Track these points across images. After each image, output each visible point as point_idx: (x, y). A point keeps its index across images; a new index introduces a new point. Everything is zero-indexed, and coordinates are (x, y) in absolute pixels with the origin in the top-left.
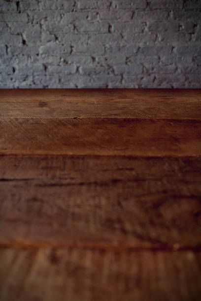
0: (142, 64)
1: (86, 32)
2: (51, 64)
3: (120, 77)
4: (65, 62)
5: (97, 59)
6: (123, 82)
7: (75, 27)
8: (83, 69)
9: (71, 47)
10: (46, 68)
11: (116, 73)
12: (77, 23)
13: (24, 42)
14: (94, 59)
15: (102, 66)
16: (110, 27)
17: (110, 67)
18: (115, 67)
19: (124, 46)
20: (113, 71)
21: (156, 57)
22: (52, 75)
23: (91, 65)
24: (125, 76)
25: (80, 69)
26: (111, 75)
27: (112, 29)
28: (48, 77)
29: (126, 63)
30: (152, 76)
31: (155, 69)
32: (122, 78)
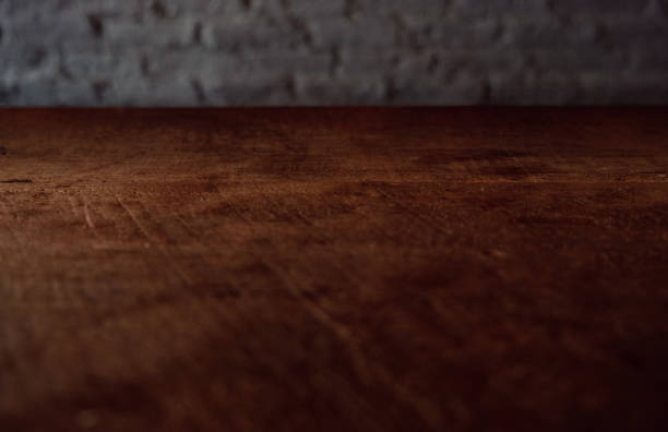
0: (395, 17)
2: (115, 15)
3: (327, 58)
4: (159, 9)
5: (257, 2)
6: (341, 71)
8: (216, 32)
10: (96, 25)
11: (319, 40)
15: (272, 22)
17: (297, 25)
18: (314, 27)
20: (307, 39)
22: (118, 49)
23: (238, 20)
24: (345, 55)
25: (208, 36)
26: (303, 51)
28: (106, 58)
29: (347, 13)
30: (428, 54)
31: (437, 35)
32: (336, 60)
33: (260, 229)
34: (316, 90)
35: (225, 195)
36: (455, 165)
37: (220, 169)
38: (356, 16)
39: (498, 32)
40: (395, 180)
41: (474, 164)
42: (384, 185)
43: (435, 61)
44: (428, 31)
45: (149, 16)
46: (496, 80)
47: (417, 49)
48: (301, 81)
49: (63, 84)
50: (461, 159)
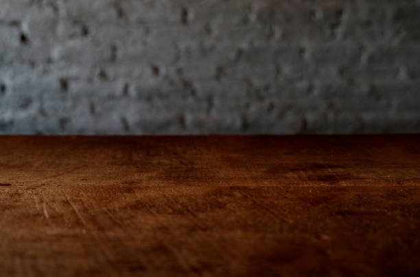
0: (247, 81)
1: (141, 22)
2: (77, 79)
3: (205, 104)
4: (103, 75)
5: (163, 71)
6: (214, 113)
7: (121, 13)
8: (137, 88)
9: (114, 49)
10: (64, 84)
11: (200, 93)
12: (124, 6)
13: (23, 38)
14: (156, 70)
15: (172, 83)
16: (185, 13)
17: (187, 84)
18: (197, 86)
19: (213, 48)
20: (193, 93)
21: (272, 68)
22: (76, 98)
23: (151, 81)
24: (217, 102)
25: (132, 91)
26: (190, 100)
27: (191, 16)
29: (218, 78)
30: (266, 103)
31: (273, 90)
32: (211, 105)
33: (163, 219)
34: (199, 124)
35: (139, 195)
36: (290, 174)
37: (136, 177)
38: (224, 80)
39: (310, 88)
40: (251, 184)
41: (302, 173)
42: (245, 188)
43: (272, 107)
44: (267, 88)
45: (97, 80)
46: (310, 117)
47: (261, 98)
48: (189, 118)
49: (41, 120)
50: (293, 170)
